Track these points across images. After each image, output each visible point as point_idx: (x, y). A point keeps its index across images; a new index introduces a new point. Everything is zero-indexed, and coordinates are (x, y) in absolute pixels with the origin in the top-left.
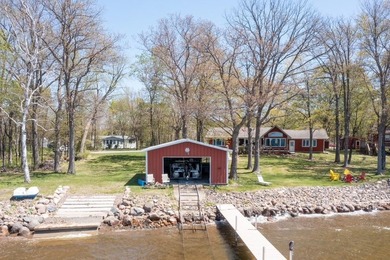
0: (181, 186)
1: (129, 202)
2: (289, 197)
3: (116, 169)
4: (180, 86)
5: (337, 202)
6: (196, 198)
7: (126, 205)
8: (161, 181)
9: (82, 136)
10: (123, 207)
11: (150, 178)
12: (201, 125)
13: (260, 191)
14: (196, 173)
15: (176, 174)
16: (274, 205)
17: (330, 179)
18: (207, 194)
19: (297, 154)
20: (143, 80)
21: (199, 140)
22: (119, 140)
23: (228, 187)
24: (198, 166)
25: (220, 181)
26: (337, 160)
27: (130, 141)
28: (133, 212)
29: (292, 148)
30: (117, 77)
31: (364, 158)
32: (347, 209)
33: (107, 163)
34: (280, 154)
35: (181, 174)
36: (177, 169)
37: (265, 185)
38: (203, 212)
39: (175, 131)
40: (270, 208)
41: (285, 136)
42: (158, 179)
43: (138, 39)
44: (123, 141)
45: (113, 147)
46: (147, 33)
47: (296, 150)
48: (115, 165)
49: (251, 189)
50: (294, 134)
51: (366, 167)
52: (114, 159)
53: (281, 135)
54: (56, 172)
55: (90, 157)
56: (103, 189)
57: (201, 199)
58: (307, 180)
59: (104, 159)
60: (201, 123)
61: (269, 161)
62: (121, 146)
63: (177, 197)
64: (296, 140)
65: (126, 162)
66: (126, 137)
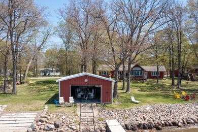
0: (82, 105)
1: (44, 119)
2: (153, 112)
3: (44, 90)
4: (82, 40)
5: (185, 116)
6: (92, 115)
7: (42, 122)
8: (68, 102)
9: (26, 69)
10: (40, 123)
11: (61, 100)
12: (95, 64)
13: (133, 108)
14: (92, 95)
15: (79, 95)
16: (145, 119)
17: (175, 98)
18: (99, 111)
19: (149, 80)
20: (61, 37)
21: (94, 73)
22: (50, 71)
23: (113, 105)
24: (93, 90)
25: (108, 100)
26: (173, 84)
27: (57, 72)
28: (46, 128)
29: (146, 76)
30: (47, 35)
31: (188, 83)
32: (193, 122)
33: (39, 86)
34: (140, 80)
35: (82, 96)
36: (79, 92)
37: (136, 103)
38: (97, 127)
39: (81, 66)
40: (143, 122)
41: (142, 69)
42: (67, 100)
43: (58, 12)
44: (52, 71)
45: (47, 74)
46: (63, 8)
47: (148, 78)
48: (44, 87)
49: (128, 106)
50: (147, 68)
51: (191, 88)
52: (45, 83)
53: (140, 69)
54: (5, 93)
55: (30, 82)
56: (30, 107)
57: (95, 116)
58: (161, 98)
59: (38, 83)
60: (95, 62)
61: (134, 85)
62: (51, 74)
63: (79, 113)
64: (148, 72)
65: (51, 85)
66: (54, 69)
